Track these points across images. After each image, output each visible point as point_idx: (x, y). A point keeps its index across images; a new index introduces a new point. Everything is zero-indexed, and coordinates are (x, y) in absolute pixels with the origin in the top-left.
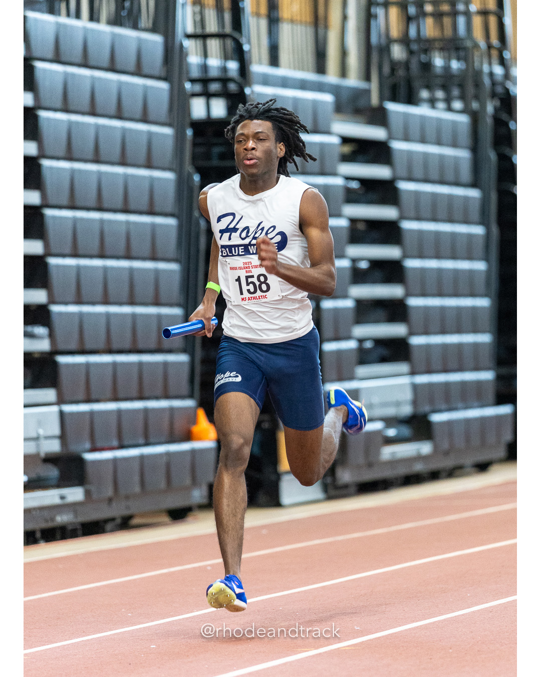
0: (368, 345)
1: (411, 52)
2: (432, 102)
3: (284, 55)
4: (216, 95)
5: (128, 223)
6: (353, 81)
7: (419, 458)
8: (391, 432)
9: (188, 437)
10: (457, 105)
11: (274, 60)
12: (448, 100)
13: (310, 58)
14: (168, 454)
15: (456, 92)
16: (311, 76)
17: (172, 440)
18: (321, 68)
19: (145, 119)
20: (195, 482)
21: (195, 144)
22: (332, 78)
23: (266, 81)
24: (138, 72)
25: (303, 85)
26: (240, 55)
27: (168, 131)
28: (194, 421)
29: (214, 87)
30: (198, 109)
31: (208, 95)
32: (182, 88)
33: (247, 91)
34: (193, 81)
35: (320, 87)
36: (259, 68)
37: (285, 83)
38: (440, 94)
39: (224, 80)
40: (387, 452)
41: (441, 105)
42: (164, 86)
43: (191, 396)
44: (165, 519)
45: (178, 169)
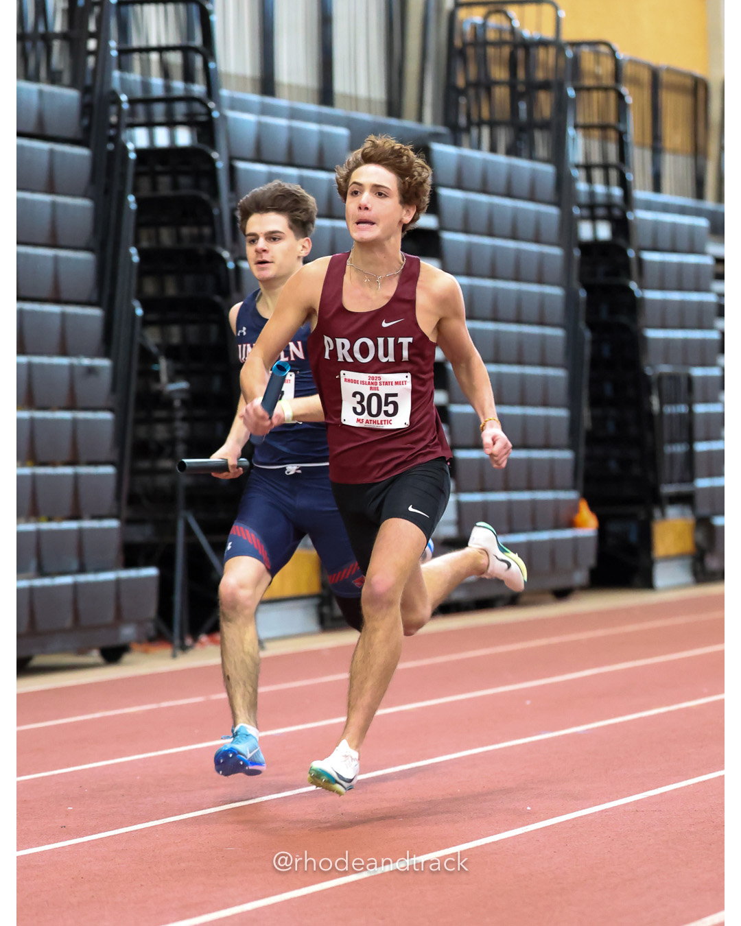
3: (666, 182)
4: (603, 218)
5: (520, 334)
9: (571, 524)
11: (657, 188)
13: (689, 184)
14: (553, 542)
16: (689, 202)
17: (557, 526)
18: (699, 193)
19: (537, 240)
20: (576, 564)
21: (583, 262)
22: (709, 204)
23: (649, 206)
24: (532, 198)
25: (682, 211)
26: (624, 184)
27: (556, 251)
28: (575, 509)
29: (600, 212)
30: (585, 231)
31: (593, 218)
32: (571, 213)
33: (630, 216)
34: (581, 206)
35: (697, 213)
36: (642, 193)
37: (666, 208)
39: (609, 206)
42: (553, 211)
43: (574, 488)
44: (550, 597)
45: (566, 285)
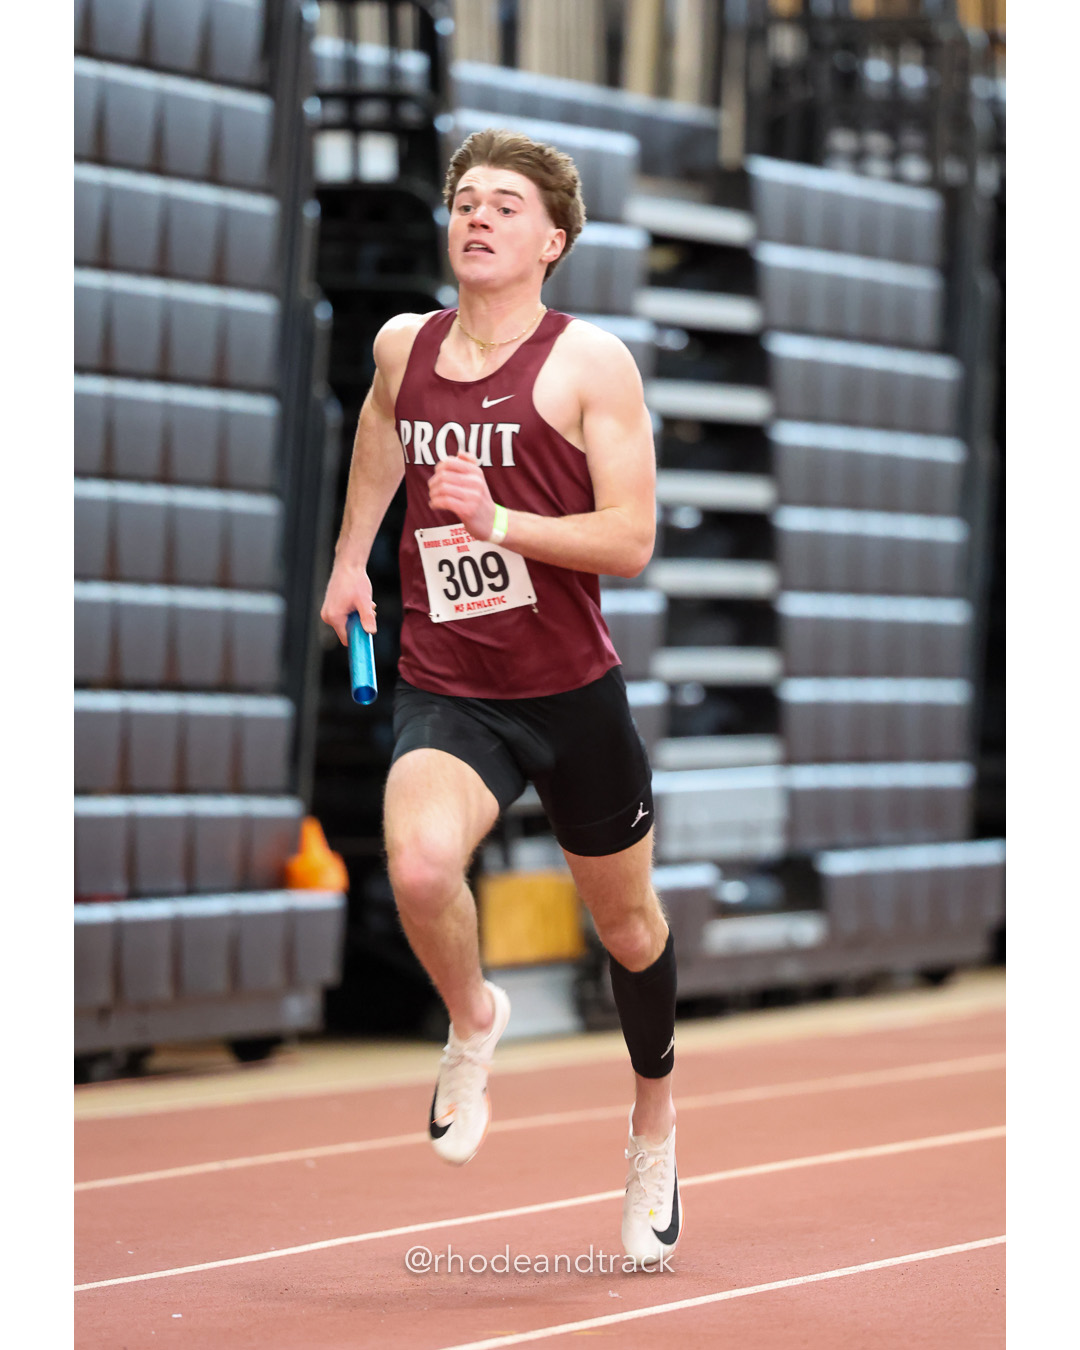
0: (690, 698)
1: (815, 45)
2: (858, 160)
3: (534, 41)
4: (379, 128)
5: (167, 407)
6: (684, 108)
7: (791, 952)
8: (733, 891)
9: (281, 880)
10: (915, 168)
11: (509, 55)
12: (895, 156)
13: (588, 51)
14: (236, 919)
15: (912, 139)
16: (587, 93)
17: (246, 884)
18: (612, 74)
19: (213, 176)
20: (292, 980)
21: (324, 236)
22: (635, 98)
23: (490, 101)
24: (203, 72)
25: (571, 114)
26: (430, 42)
27: (262, 206)
28: (293, 844)
29: (371, 111)
30: (333, 158)
31: (355, 128)
32: (299, 114)
33: (444, 124)
34: (325, 96)
35: (606, 120)
36: (472, 69)
37: (530, 107)
38: (877, 141)
39: (393, 97)
40: (724, 935)
41: (878, 167)
42: (257, 105)
43: (291, 790)
44: (224, 1058)
45: (284, 291)
